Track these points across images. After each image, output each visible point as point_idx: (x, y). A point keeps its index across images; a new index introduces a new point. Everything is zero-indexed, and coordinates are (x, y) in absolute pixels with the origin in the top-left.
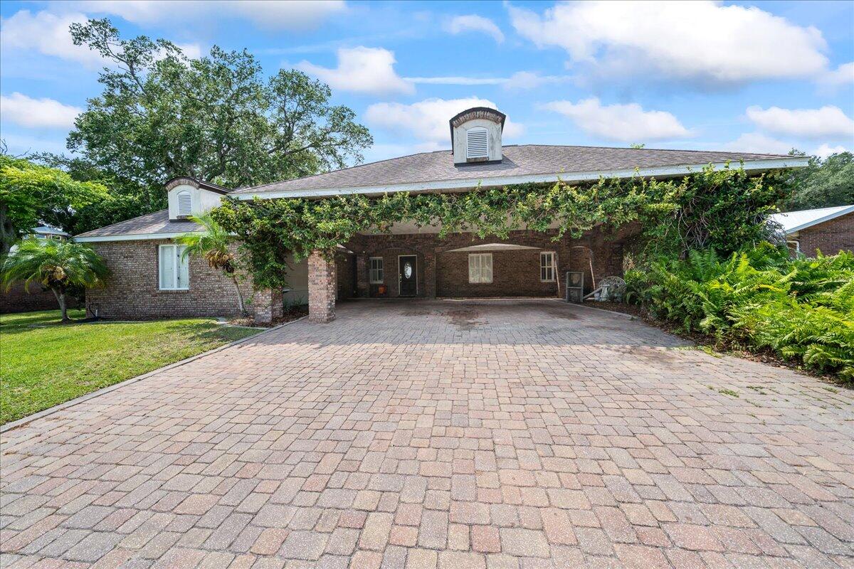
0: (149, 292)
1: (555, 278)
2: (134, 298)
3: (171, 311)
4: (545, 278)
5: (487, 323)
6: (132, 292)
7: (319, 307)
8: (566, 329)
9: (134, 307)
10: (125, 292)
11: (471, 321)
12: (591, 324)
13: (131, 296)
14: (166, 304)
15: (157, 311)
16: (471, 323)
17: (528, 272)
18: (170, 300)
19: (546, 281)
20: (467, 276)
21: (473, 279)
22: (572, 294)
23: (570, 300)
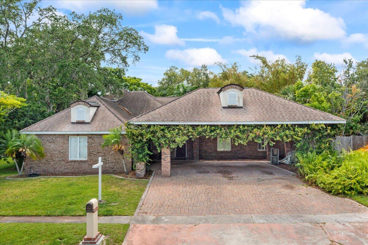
0: (64, 160)
1: (266, 149)
2: (55, 164)
3: (77, 170)
4: (260, 149)
5: (237, 177)
6: (53, 160)
7: (166, 170)
8: (268, 179)
9: (54, 168)
10: (49, 160)
11: (231, 176)
12: (277, 177)
13: (52, 163)
14: (74, 167)
15: (68, 171)
16: (231, 177)
17: (251, 145)
18: (76, 165)
19: (261, 150)
20: (216, 147)
21: (220, 149)
22: (274, 160)
23: (273, 163)
